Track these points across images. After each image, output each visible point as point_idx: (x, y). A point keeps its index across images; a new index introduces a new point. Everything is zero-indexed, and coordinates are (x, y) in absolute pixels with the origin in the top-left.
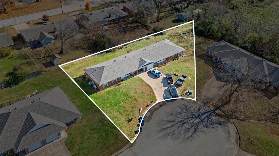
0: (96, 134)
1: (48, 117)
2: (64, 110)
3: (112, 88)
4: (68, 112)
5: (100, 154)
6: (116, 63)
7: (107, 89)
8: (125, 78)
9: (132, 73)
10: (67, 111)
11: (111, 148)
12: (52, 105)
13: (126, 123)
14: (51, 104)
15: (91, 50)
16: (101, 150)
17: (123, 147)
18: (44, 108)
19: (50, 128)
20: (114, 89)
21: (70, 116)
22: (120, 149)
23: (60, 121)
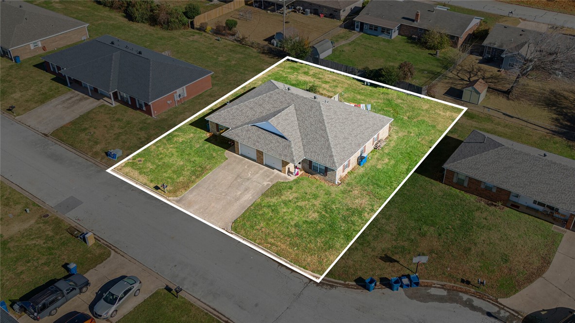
0: (316, 215)
1: (300, 131)
2: (328, 140)
3: (471, 198)
4: (329, 148)
5: (274, 238)
6: (536, 160)
7: (458, 191)
8: (528, 207)
9: (559, 213)
10: (329, 145)
11: (295, 248)
12: (323, 120)
13: (375, 254)
14: (325, 118)
15: (569, 124)
16: (282, 236)
17: (307, 269)
18: (312, 116)
19: (280, 143)
20: (467, 201)
21: (323, 155)
22: (299, 266)
23: (304, 150)
